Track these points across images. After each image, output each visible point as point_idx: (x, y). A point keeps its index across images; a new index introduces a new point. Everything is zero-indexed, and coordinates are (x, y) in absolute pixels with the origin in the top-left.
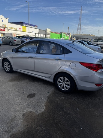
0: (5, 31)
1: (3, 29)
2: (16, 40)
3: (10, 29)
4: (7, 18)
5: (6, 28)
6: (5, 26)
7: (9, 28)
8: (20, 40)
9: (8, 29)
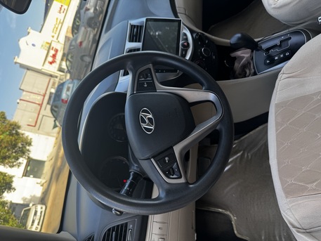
0: (59, 49)
1: (52, 52)
2: (79, 40)
3: (56, 36)
4: (29, 33)
5: (52, 45)
6: (48, 45)
7: (53, 37)
8: (82, 30)
9: (55, 39)
